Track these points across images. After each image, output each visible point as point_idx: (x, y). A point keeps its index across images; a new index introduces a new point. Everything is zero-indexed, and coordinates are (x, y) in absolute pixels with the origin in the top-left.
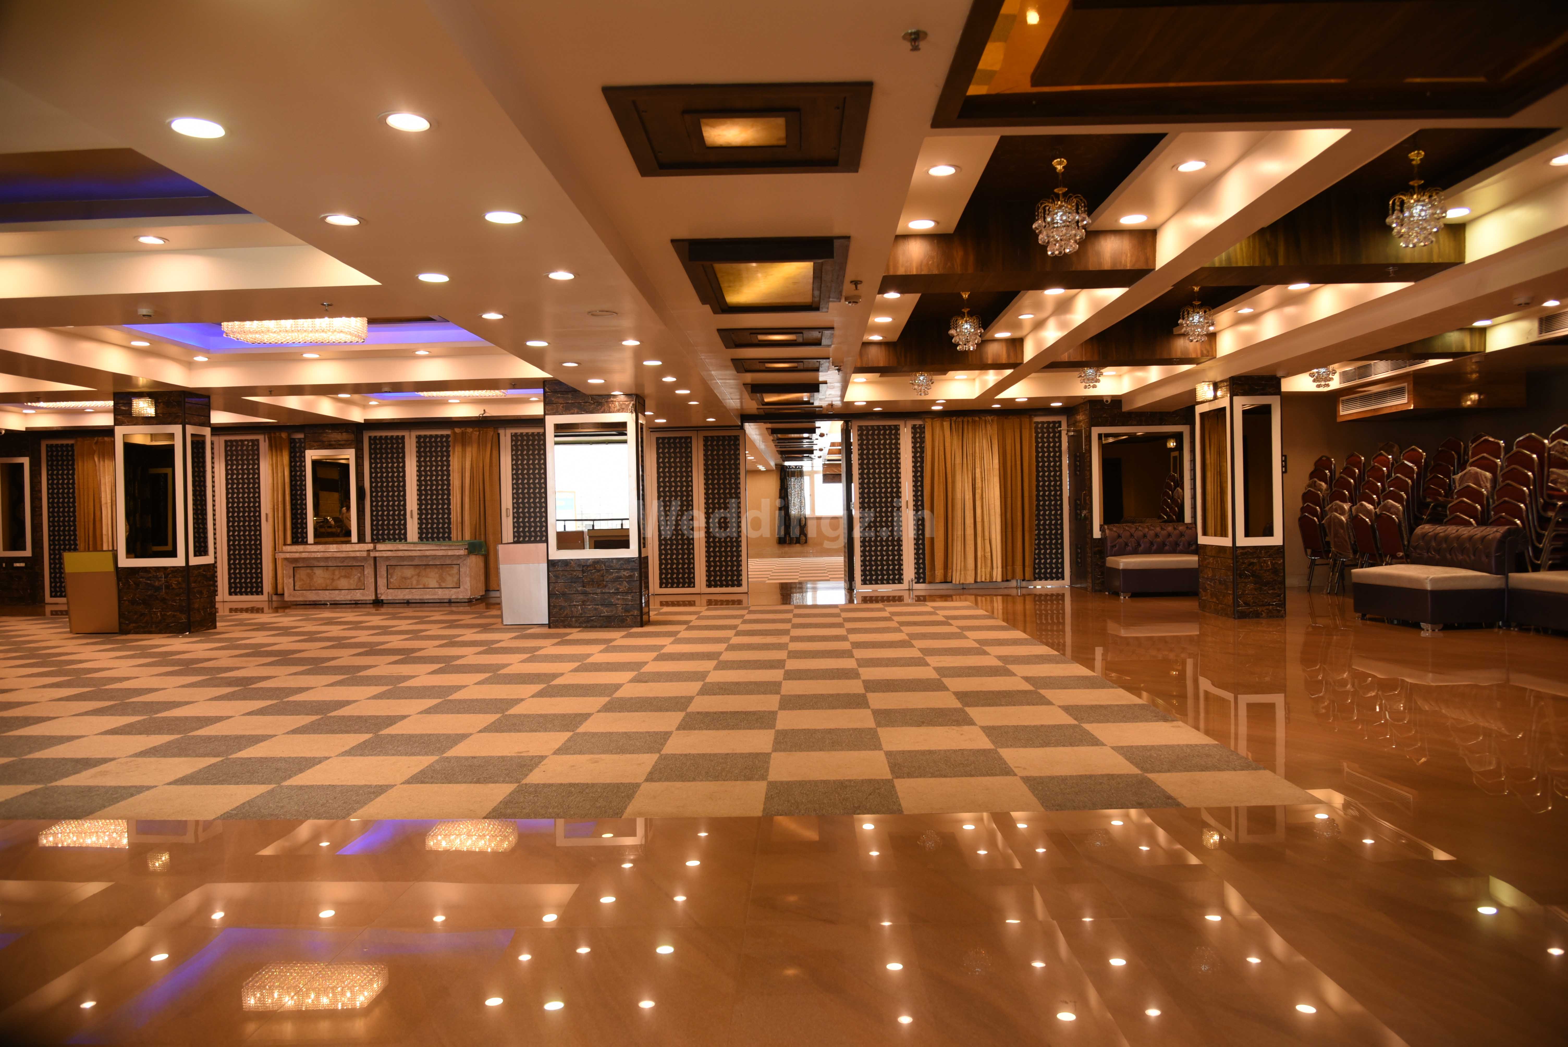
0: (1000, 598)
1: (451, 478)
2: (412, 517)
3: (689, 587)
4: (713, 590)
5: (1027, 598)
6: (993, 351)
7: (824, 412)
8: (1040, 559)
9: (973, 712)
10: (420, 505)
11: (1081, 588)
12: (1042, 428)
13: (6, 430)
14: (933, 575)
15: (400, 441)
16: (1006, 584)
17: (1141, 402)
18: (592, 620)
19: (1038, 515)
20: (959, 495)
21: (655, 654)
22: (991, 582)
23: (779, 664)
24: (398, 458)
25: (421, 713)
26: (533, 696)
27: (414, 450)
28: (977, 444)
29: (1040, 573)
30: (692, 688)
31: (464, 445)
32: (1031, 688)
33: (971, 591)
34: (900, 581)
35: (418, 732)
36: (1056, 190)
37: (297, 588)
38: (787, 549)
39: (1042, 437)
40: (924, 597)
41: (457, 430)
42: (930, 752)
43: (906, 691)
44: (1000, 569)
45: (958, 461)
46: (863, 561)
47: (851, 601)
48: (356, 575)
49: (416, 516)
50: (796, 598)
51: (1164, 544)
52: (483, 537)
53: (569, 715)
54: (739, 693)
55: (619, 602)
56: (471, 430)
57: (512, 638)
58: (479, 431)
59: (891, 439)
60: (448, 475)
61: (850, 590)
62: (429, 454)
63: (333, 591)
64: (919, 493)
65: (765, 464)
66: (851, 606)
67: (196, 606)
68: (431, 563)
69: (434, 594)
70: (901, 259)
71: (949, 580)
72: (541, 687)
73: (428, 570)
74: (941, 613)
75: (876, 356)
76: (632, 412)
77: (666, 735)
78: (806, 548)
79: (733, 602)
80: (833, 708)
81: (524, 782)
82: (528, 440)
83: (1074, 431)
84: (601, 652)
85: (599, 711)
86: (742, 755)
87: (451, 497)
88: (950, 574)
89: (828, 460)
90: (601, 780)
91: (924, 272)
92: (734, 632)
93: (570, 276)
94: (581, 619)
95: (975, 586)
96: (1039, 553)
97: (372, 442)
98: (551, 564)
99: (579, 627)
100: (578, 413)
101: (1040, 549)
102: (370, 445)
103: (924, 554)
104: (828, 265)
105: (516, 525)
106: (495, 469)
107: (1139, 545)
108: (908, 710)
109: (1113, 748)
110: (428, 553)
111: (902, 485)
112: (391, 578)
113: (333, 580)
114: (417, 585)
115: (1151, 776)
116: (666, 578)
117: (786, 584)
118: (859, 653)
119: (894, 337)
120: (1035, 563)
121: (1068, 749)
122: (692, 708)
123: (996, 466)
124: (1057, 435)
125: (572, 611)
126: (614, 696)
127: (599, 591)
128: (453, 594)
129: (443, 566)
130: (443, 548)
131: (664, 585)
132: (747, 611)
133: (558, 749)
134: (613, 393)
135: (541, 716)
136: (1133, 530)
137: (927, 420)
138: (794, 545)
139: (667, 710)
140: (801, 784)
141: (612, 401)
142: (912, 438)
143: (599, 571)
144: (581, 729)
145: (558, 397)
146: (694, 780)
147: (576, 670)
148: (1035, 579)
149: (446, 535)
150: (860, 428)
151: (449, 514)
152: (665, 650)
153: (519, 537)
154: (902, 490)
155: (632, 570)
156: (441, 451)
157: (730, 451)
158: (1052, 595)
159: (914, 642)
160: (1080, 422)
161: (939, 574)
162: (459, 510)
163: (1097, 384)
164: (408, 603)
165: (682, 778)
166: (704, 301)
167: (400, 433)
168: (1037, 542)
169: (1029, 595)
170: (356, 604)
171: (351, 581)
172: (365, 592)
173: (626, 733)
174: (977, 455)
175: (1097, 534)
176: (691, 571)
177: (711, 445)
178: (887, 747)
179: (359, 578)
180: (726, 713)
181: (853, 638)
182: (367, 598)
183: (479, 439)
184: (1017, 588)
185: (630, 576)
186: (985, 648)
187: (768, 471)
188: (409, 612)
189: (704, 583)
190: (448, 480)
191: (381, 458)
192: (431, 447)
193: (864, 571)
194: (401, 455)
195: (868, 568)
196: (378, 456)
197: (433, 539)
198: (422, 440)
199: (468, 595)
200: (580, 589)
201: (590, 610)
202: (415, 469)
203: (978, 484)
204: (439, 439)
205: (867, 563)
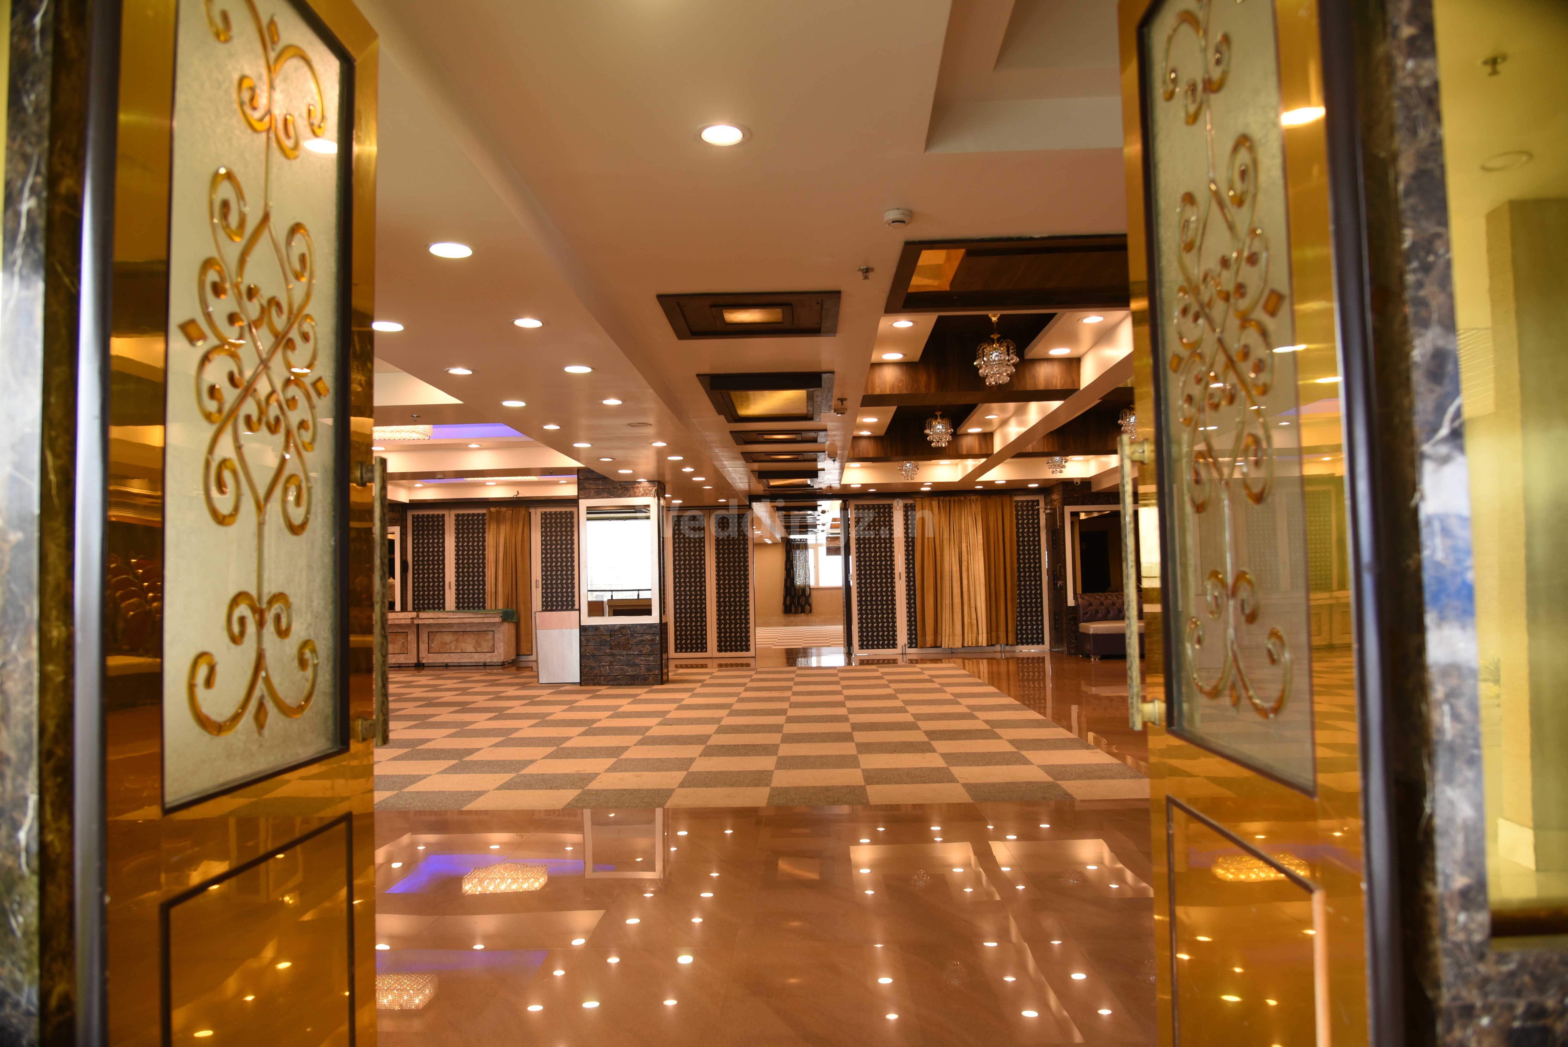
0: (985, 661)
1: (486, 552)
2: (450, 588)
3: (702, 651)
4: (723, 654)
5: (1010, 661)
6: (967, 443)
7: (824, 493)
8: (1022, 625)
9: (935, 744)
10: (458, 577)
11: (1058, 652)
12: (1022, 506)
14: (924, 641)
15: (440, 519)
16: (991, 648)
18: (618, 679)
19: (1019, 585)
20: (947, 568)
21: (676, 705)
22: (977, 646)
23: (783, 712)
24: (438, 534)
25: (491, 746)
26: (579, 735)
27: (453, 527)
28: (963, 521)
29: (1022, 638)
30: (711, 729)
31: (498, 523)
32: (988, 728)
33: (959, 655)
34: (894, 646)
35: (493, 759)
36: (992, 336)
38: (792, 618)
39: (1022, 515)
40: (915, 659)
41: (493, 509)
42: (897, 769)
43: (885, 730)
44: (985, 635)
45: (946, 536)
46: (861, 628)
47: (849, 663)
48: (403, 640)
49: (454, 587)
50: (801, 662)
52: (514, 606)
53: (612, 748)
54: (748, 732)
55: (643, 663)
56: (505, 509)
57: (550, 694)
58: (512, 510)
59: (885, 517)
60: (484, 550)
61: (849, 654)
62: (466, 531)
64: (911, 566)
65: (772, 537)
66: (849, 667)
68: (468, 630)
69: (471, 658)
70: (877, 381)
71: (939, 645)
72: (584, 729)
73: (466, 636)
74: (927, 672)
75: (867, 448)
76: (654, 496)
77: (692, 760)
78: (811, 618)
79: (742, 665)
80: (824, 742)
81: (586, 788)
82: (556, 518)
83: (1050, 509)
84: (629, 704)
85: (635, 745)
86: (751, 772)
87: (486, 570)
88: (939, 640)
89: (831, 534)
90: (645, 787)
91: (896, 392)
92: (743, 688)
93: (619, 402)
94: (609, 678)
95: (963, 650)
96: (1021, 621)
97: (415, 520)
98: (583, 629)
99: (607, 685)
100: (607, 497)
101: (1022, 616)
102: (413, 522)
103: (915, 621)
104: (817, 392)
105: (545, 595)
106: (527, 544)
107: (1108, 612)
108: (884, 743)
109: (1038, 766)
110: (466, 621)
111: (896, 559)
112: (432, 643)
114: (456, 649)
115: (1059, 782)
116: (681, 644)
117: (792, 649)
118: (850, 704)
119: (882, 432)
120: (1017, 629)
121: (1004, 767)
122: (711, 742)
123: (981, 541)
124: (1035, 513)
125: (601, 671)
126: (646, 734)
127: (625, 653)
128: (488, 658)
129: (479, 632)
130: (479, 616)
131: (679, 650)
132: (754, 672)
133: (608, 769)
134: (638, 481)
135: (589, 748)
136: (1103, 599)
137: (917, 499)
138: (799, 615)
139: (691, 744)
140: (796, 788)
141: (638, 487)
142: (904, 515)
143: (624, 635)
144: (623, 756)
145: (591, 484)
146: (715, 786)
147: (610, 717)
148: (1018, 644)
149: (481, 604)
150: (856, 507)
151: (484, 585)
152: (684, 702)
153: (547, 606)
154: (895, 563)
155: (654, 634)
156: (478, 528)
158: (1033, 658)
159: (899, 696)
160: (1055, 501)
161: (929, 640)
162: (493, 581)
163: (1063, 469)
164: (447, 666)
165: (706, 785)
166: (720, 412)
167: (440, 512)
168: (1019, 610)
169: (1012, 658)
170: (400, 667)
171: (396, 646)
172: (408, 656)
173: (659, 759)
174: (963, 531)
175: (1071, 602)
176: (704, 637)
177: (722, 523)
178: (863, 766)
179: (403, 643)
180: (739, 745)
181: (847, 692)
182: (410, 662)
183: (512, 518)
184: (1001, 652)
185: (652, 640)
186: (958, 699)
187: (774, 544)
188: (449, 673)
189: (715, 648)
190: (484, 555)
191: (423, 534)
192: (468, 525)
193: (861, 637)
194: (441, 532)
195: (865, 634)
196: (421, 533)
197: (469, 608)
198: (460, 518)
199: (501, 659)
200: (608, 651)
201: (616, 670)
202: (453, 544)
203: (964, 557)
204: (476, 518)
205: (864, 630)
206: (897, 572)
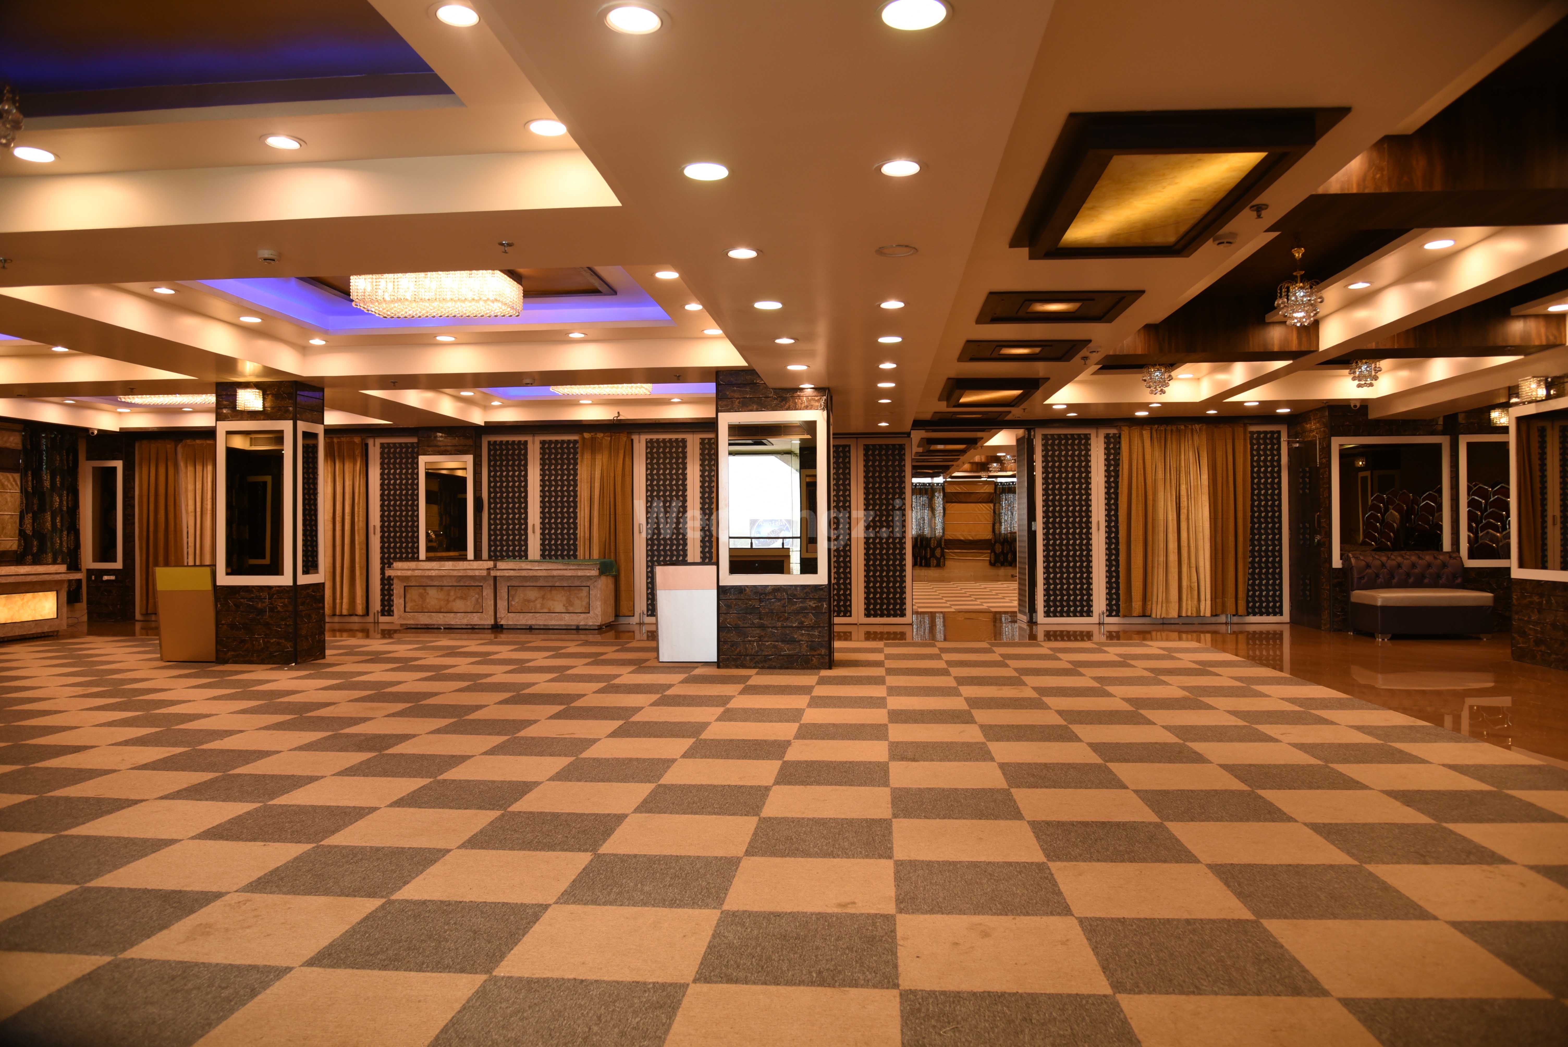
0: (1208, 636)
1: (578, 488)
2: (534, 532)
5: (1240, 636)
6: (1279, 336)
8: (1254, 591)
10: (543, 518)
11: (1300, 625)
12: (1258, 438)
13: (99, 430)
14: (1129, 607)
15: (522, 447)
16: (1214, 620)
17: (1401, 408)
18: (771, 660)
19: (1252, 540)
20: (1161, 515)
22: (1199, 616)
24: (519, 465)
27: (538, 456)
28: (1182, 456)
29: (1254, 607)
31: (593, 452)
33: (1174, 627)
34: (1089, 613)
37: (407, 610)
39: (1258, 449)
40: (1117, 632)
41: (587, 435)
44: (1209, 602)
45: (1160, 475)
46: (1047, 590)
47: (1033, 635)
48: (473, 595)
49: (538, 531)
51: (1423, 576)
52: (613, 555)
55: (803, 639)
56: (602, 435)
57: (682, 682)
58: (611, 437)
59: (1080, 450)
60: (575, 485)
61: (1032, 623)
62: (554, 462)
63: (448, 615)
64: (1113, 513)
67: (304, 632)
68: (557, 584)
69: (561, 620)
71: (1148, 613)
73: (554, 592)
76: (823, 409)
79: (895, 635)
81: (902, 982)
82: (665, 448)
83: (1301, 442)
84: (809, 706)
87: (578, 510)
88: (1149, 607)
94: (757, 658)
95: (1179, 621)
96: (1253, 585)
97: (492, 447)
98: (722, 591)
99: (754, 668)
100: (757, 410)
101: (1254, 579)
102: (489, 450)
103: (1119, 582)
105: (650, 544)
106: (628, 479)
107: (1393, 577)
110: (555, 573)
111: (1093, 503)
112: (513, 600)
113: (448, 601)
114: (542, 609)
119: (1163, 317)
120: (1248, 596)
123: (1205, 482)
124: (1275, 447)
125: (746, 649)
127: (779, 624)
128: (581, 620)
129: (571, 587)
130: (572, 567)
133: (898, 900)
134: (802, 386)
137: (1123, 428)
141: (799, 396)
142: (1105, 449)
143: (780, 600)
145: (734, 391)
148: (1248, 614)
149: (572, 553)
150: (1045, 437)
151: (575, 528)
153: (658, 558)
154: (1093, 508)
155: (820, 599)
156: (568, 459)
157: (894, 462)
158: (1268, 633)
160: (1311, 431)
161: (1137, 607)
162: (587, 524)
164: (530, 629)
167: (522, 438)
168: (1250, 571)
169: (1241, 632)
170: (473, 629)
171: (468, 603)
172: (484, 615)
174: (1183, 469)
175: (1337, 563)
176: (851, 598)
177: (873, 455)
179: (477, 600)
182: (486, 623)
183: (610, 445)
184: (1226, 624)
185: (817, 608)
188: (537, 641)
189: (862, 612)
190: (575, 491)
191: (501, 465)
192: (556, 454)
193: (1047, 601)
194: (523, 463)
195: (1052, 598)
196: (498, 463)
197: (557, 557)
198: (547, 446)
199: (598, 621)
200: (756, 621)
201: (768, 647)
202: (538, 478)
203: (1184, 503)
204: (565, 445)
205: (1051, 592)
206: (1094, 520)
